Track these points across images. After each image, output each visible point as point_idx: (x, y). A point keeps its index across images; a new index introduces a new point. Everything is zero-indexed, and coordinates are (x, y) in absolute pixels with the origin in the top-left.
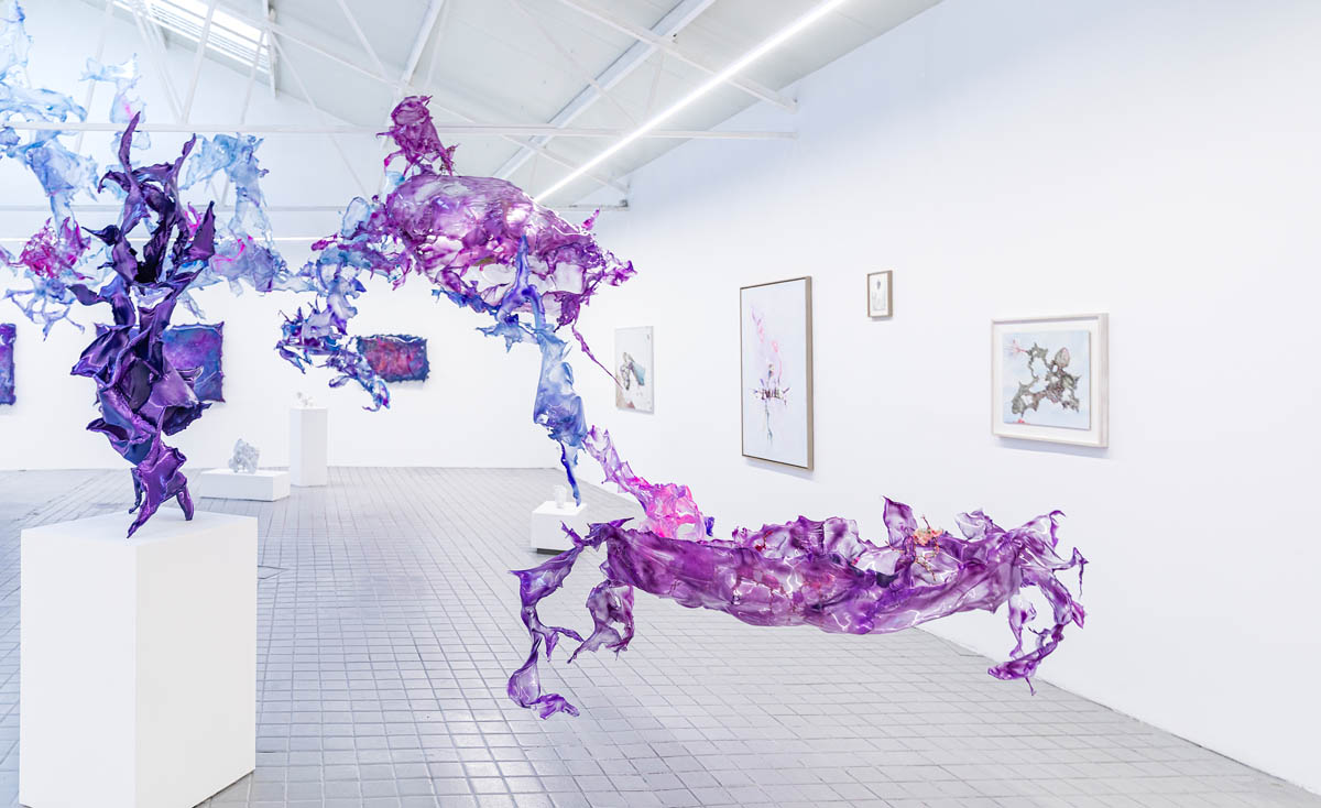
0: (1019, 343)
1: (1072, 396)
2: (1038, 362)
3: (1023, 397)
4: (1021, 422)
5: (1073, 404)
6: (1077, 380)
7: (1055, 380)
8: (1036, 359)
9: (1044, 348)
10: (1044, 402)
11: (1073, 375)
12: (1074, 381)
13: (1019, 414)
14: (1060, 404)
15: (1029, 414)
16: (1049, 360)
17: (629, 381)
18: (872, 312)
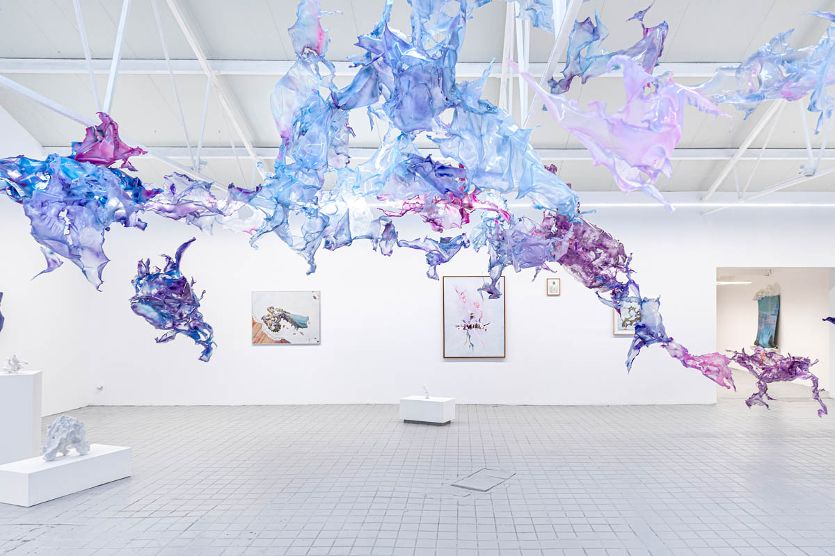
2: (632, 312)
3: (627, 322)
13: (624, 328)
15: (629, 327)
16: (637, 311)
17: (279, 326)
18: (549, 293)
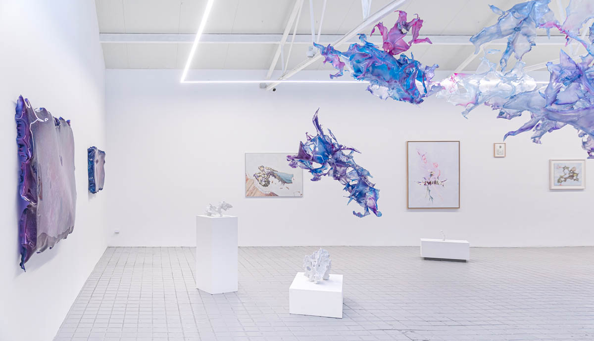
0: (560, 165)
1: (577, 178)
2: (566, 171)
3: (561, 179)
4: (560, 185)
5: (577, 180)
7: (571, 174)
9: (568, 167)
10: (568, 180)
11: (577, 173)
13: (560, 184)
14: (573, 180)
15: (563, 183)
16: (570, 169)
17: (269, 182)
18: (496, 155)
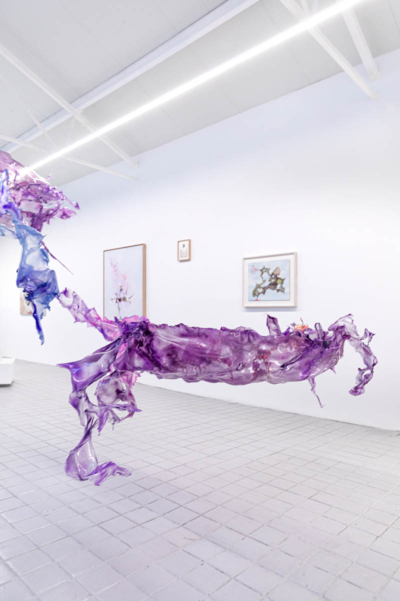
0: (256, 267)
1: (281, 287)
2: (266, 275)
3: (258, 289)
4: (257, 300)
5: (282, 290)
6: (284, 280)
7: (273, 281)
8: (264, 273)
9: (268, 268)
10: (268, 291)
11: (282, 278)
12: (283, 280)
13: (256, 297)
14: (275, 291)
15: (261, 297)
16: (271, 272)
18: (181, 259)
